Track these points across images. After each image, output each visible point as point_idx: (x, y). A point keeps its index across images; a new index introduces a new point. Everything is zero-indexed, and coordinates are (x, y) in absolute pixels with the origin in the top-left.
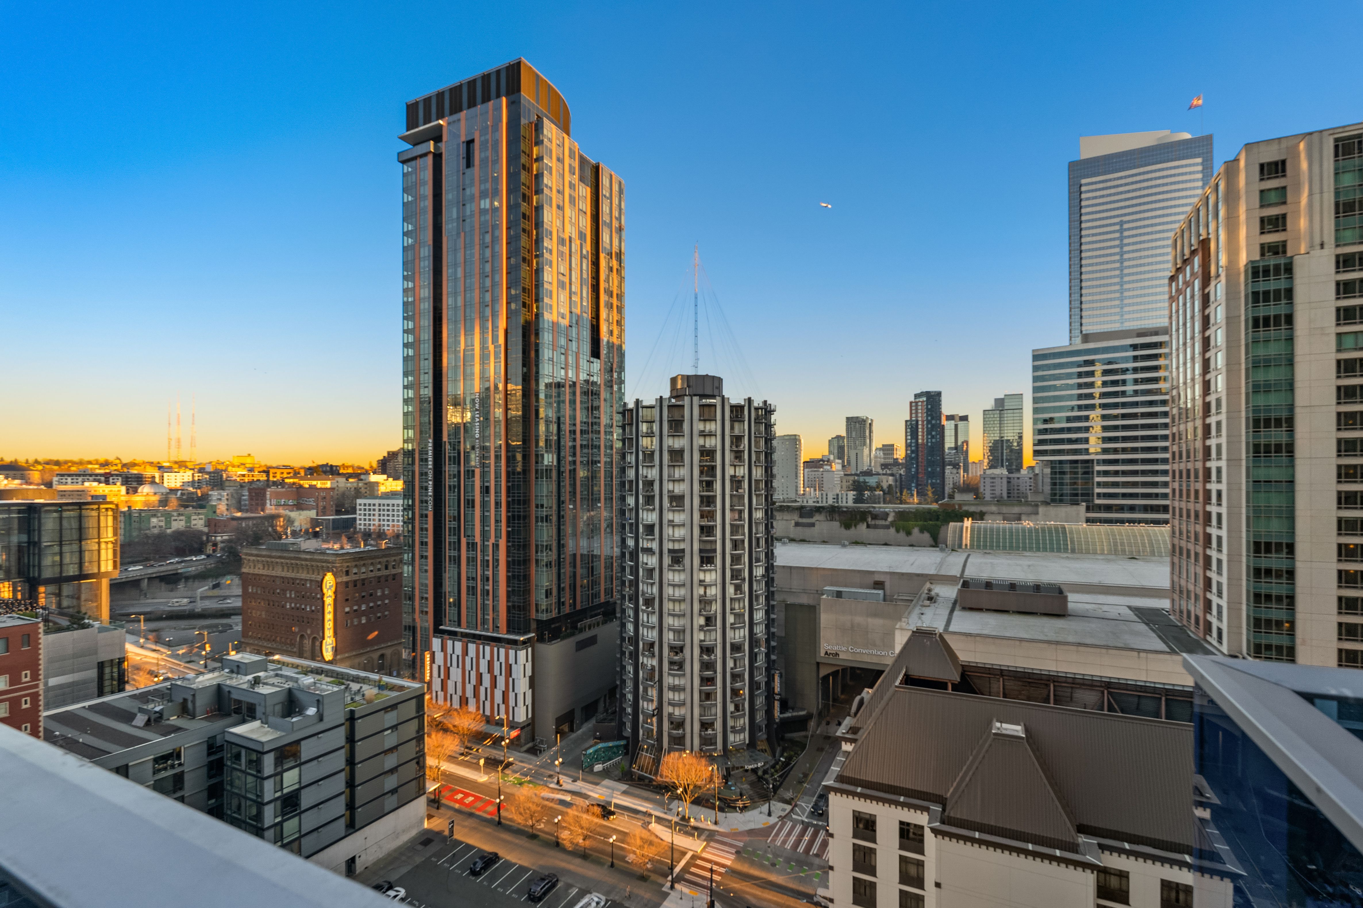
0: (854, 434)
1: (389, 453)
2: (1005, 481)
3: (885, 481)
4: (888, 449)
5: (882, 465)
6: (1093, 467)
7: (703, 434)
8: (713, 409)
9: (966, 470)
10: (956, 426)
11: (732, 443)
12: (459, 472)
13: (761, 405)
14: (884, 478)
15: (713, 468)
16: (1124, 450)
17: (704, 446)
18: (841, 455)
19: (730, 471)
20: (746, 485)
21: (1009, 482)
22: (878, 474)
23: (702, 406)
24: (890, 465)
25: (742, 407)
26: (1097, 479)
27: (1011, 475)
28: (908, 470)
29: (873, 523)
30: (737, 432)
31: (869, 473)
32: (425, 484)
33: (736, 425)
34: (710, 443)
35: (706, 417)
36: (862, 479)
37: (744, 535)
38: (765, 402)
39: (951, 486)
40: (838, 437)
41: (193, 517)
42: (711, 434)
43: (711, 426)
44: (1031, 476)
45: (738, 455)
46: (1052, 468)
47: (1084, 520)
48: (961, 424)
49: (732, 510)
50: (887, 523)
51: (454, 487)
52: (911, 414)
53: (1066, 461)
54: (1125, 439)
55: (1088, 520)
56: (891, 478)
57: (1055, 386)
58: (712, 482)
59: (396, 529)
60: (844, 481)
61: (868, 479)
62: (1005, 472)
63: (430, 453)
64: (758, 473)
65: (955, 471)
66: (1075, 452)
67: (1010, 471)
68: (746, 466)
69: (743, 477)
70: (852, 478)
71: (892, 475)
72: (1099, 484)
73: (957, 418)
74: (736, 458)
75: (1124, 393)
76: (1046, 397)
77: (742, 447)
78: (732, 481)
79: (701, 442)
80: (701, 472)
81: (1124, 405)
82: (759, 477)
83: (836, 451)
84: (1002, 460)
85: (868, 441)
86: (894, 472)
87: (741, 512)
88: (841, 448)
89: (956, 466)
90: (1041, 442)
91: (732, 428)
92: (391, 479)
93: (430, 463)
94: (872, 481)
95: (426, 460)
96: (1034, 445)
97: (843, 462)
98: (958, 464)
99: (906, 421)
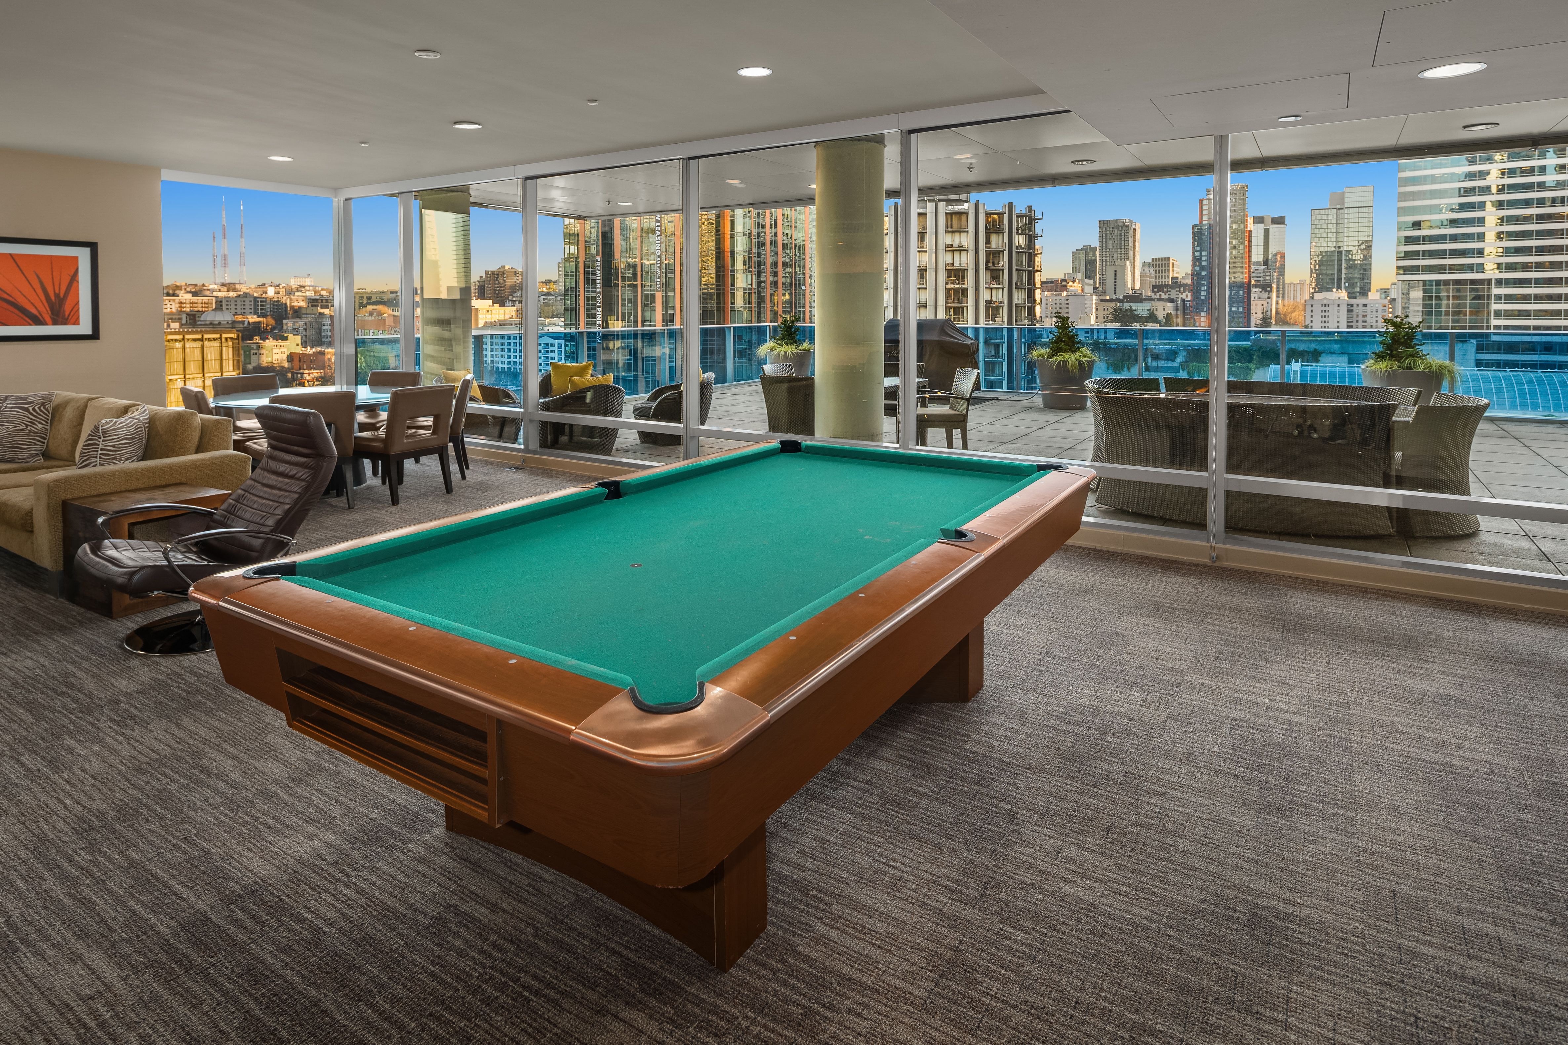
0: (1110, 243)
1: (487, 273)
2: (1344, 309)
3: (1160, 309)
4: (1161, 264)
5: (1154, 287)
6: (1489, 289)
7: (952, 249)
8: (963, 218)
9: (1281, 293)
10: (1267, 232)
11: (988, 261)
12: (635, 296)
13: (1024, 212)
14: (1160, 304)
15: (963, 292)
16: (1539, 266)
17: (952, 264)
18: (1090, 274)
19: (985, 295)
20: (1005, 313)
21: (1349, 311)
22: (1150, 299)
23: (950, 215)
24: (1167, 286)
25: (1001, 215)
26: (1495, 307)
27: (1352, 301)
28: (1196, 294)
29: (1154, 364)
30: (993, 246)
31: (1137, 298)
32: (592, 311)
33: (993, 238)
34: (960, 260)
35: (955, 228)
36: (1126, 306)
37: (1001, 374)
38: (1030, 209)
39: (1260, 316)
40: (1087, 250)
41: (275, 351)
42: (961, 250)
43: (961, 240)
44: (1386, 301)
45: (995, 276)
46: (1425, 291)
47: (1473, 362)
48: (1274, 229)
49: (987, 344)
50: (1175, 365)
51: (629, 314)
52: (1201, 215)
53: (1447, 283)
54: (1541, 250)
55: (1479, 364)
56: (1169, 305)
57: (1433, 176)
58: (962, 308)
59: (513, 367)
60: (1101, 308)
61: (1135, 306)
62: (1343, 294)
63: (599, 273)
64: (1020, 298)
65: (1265, 295)
66: (1460, 268)
67: (1351, 296)
68: (1006, 290)
69: (1001, 303)
70: (1113, 304)
71: (1171, 300)
72: (1498, 314)
73: (1268, 221)
74: (992, 278)
75: (1541, 186)
76: (1420, 192)
77: (1000, 265)
78: (987, 308)
79: (948, 258)
80: (948, 296)
81: (1541, 202)
82: (1021, 303)
83: (1083, 268)
84: (1339, 279)
85: (1131, 253)
86: (1173, 296)
87: (997, 346)
88: (1090, 266)
89: (1266, 287)
90: (1408, 255)
91: (988, 241)
92: (496, 305)
93: (599, 286)
94: (1142, 309)
95: (594, 282)
96: (1399, 259)
97: (1095, 283)
98: (1270, 286)
99: (1194, 227)
